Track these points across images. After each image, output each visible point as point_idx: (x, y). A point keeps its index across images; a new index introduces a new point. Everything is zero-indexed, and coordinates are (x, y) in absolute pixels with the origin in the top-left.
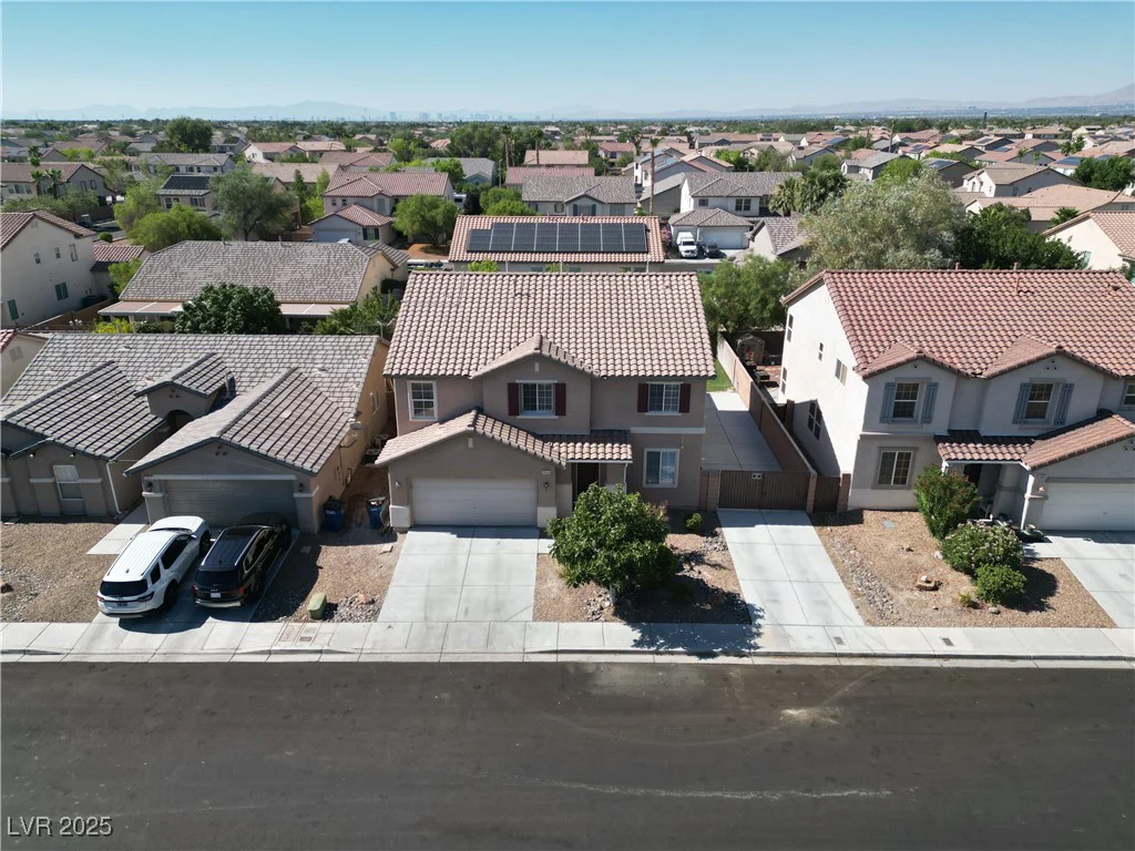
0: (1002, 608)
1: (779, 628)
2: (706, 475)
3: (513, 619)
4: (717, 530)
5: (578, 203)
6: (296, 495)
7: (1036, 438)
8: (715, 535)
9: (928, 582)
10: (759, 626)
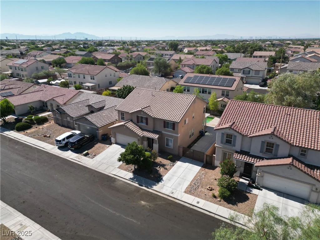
0: (222, 200)
1: (163, 186)
2: (179, 147)
3: (114, 166)
4: (176, 161)
5: (245, 69)
6: (97, 131)
7: (266, 159)
9: (210, 188)
10: (159, 184)
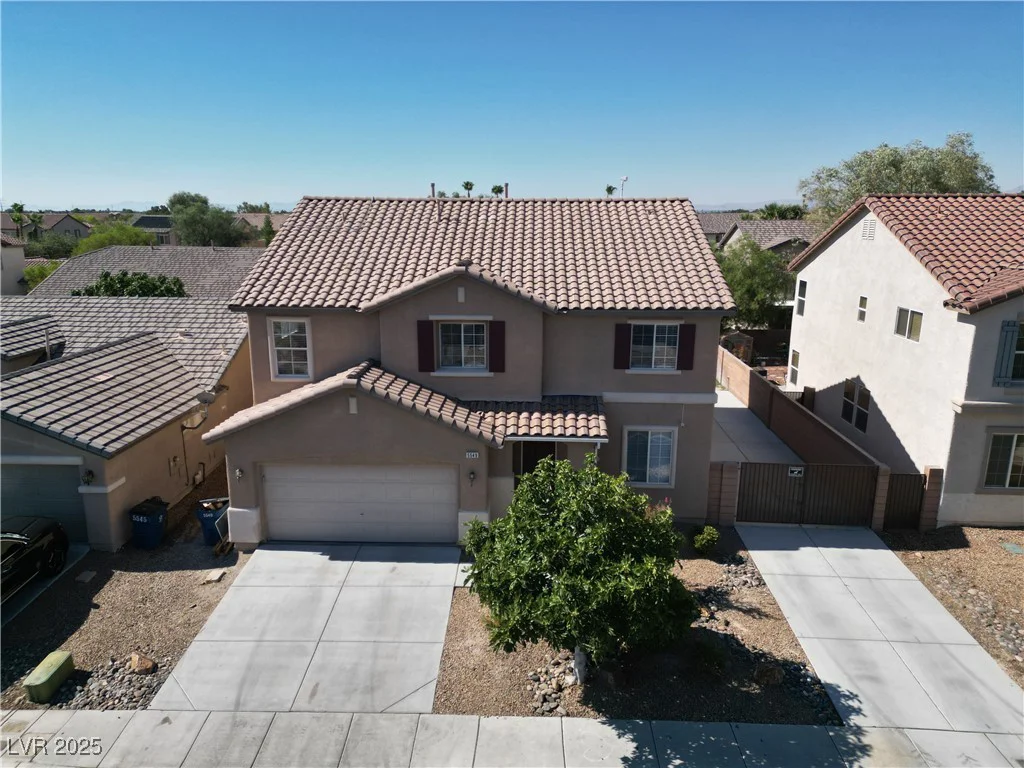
1: (896, 734)
2: (719, 468)
3: (396, 708)
4: (741, 553)
6: (83, 489)
8: (740, 561)
10: (858, 731)
